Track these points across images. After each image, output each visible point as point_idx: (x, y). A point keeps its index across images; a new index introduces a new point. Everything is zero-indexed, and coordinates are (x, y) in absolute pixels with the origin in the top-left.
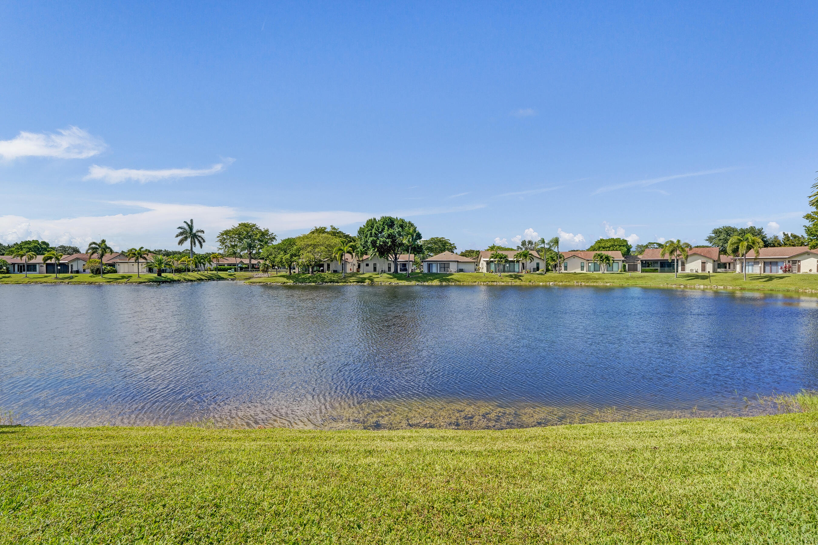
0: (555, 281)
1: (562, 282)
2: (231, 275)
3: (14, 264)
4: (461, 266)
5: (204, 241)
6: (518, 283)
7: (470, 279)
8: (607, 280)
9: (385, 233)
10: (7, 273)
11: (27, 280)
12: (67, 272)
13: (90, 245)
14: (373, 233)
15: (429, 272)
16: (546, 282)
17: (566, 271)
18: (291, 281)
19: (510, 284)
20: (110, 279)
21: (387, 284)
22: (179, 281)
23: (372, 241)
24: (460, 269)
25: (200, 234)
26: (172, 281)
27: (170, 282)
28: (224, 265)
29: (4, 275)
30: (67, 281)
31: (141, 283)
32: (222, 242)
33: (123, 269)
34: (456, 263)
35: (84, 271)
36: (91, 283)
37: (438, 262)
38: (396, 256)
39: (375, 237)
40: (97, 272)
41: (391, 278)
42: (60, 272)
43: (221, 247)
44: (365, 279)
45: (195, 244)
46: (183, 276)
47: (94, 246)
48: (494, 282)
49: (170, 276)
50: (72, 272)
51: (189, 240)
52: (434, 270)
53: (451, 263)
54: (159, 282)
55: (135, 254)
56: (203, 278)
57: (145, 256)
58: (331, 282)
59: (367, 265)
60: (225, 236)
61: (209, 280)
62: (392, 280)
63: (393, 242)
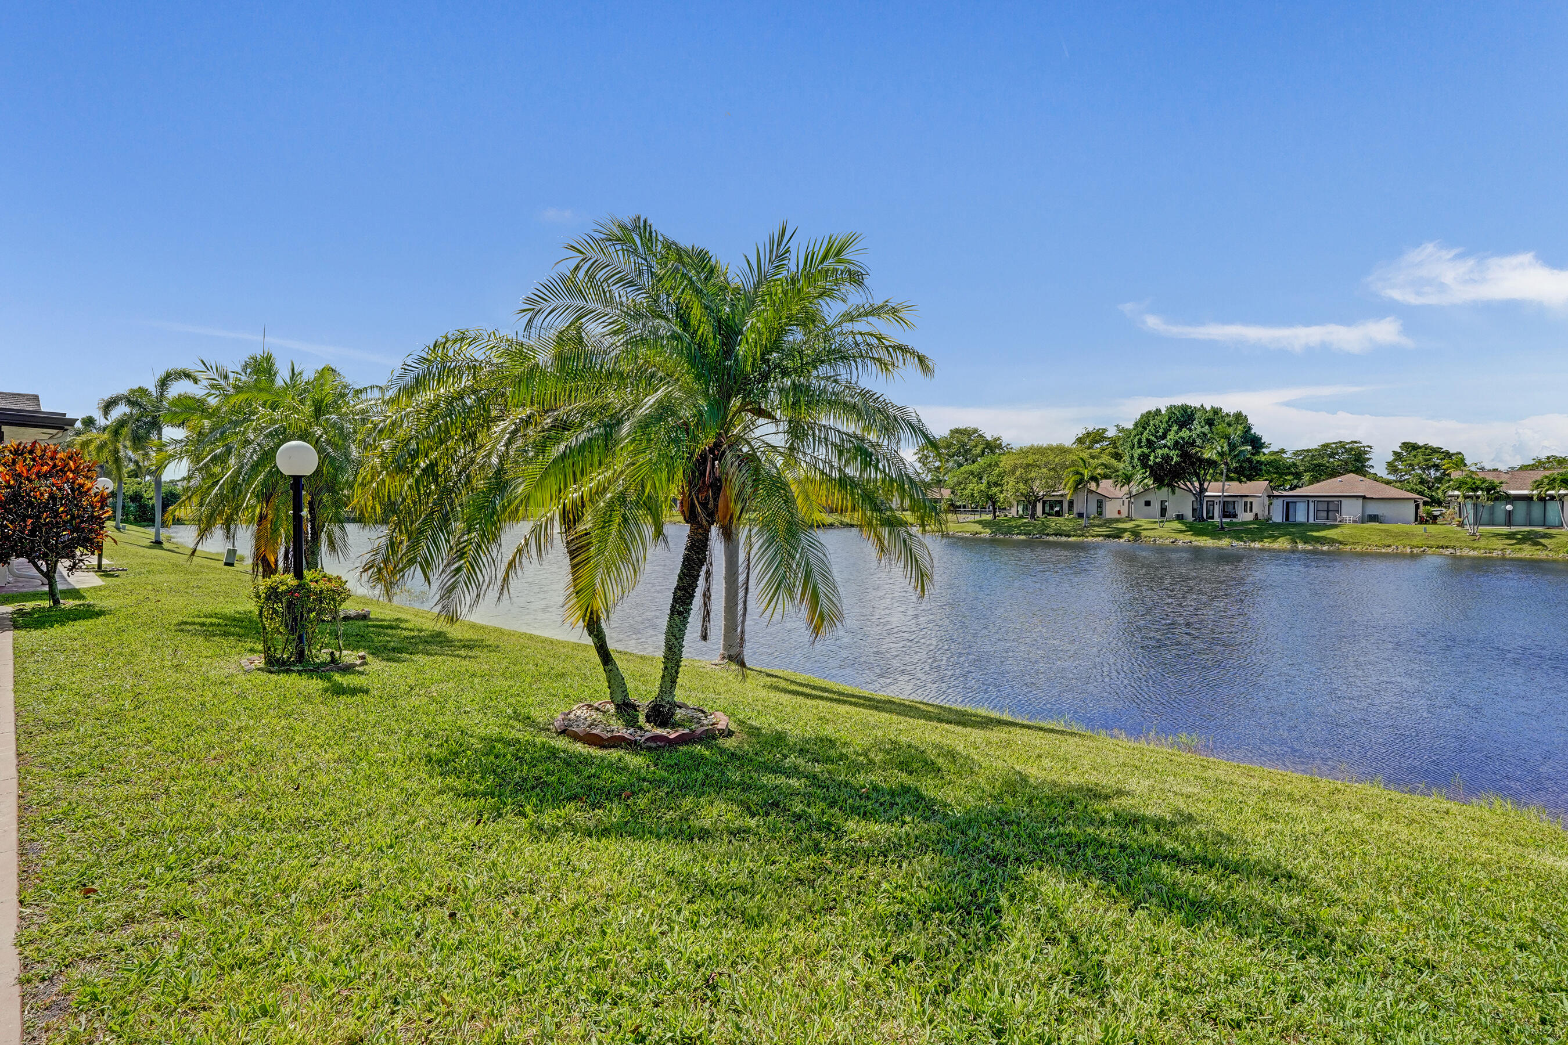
4: (1373, 509)
6: (1527, 552)
7: (1376, 538)
9: (1169, 441)
14: (1144, 440)
15: (1287, 519)
18: (988, 530)
19: (1497, 554)
21: (1167, 542)
23: (1140, 456)
24: (1370, 516)
34: (1360, 500)
37: (1311, 499)
38: (1201, 485)
39: (1150, 447)
41: (1181, 532)
44: (1125, 530)
48: (1447, 547)
52: (1300, 517)
53: (1345, 501)
58: (1056, 535)
59: (1148, 504)
62: (1180, 536)
63: (1185, 455)
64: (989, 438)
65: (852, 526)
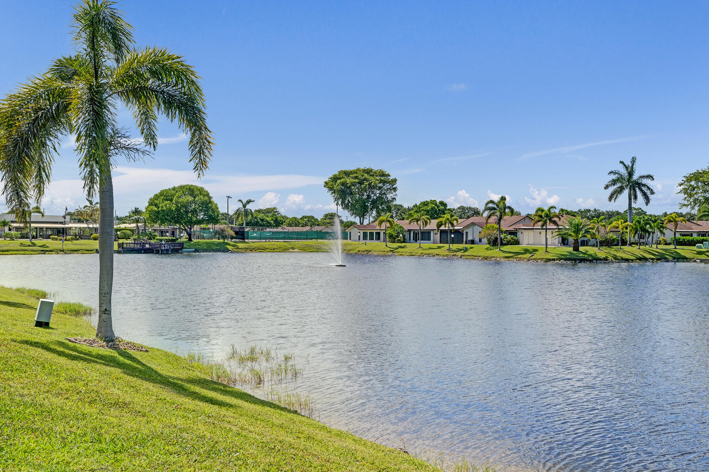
2: (700, 253)
3: (409, 231)
5: (652, 193)
10: (404, 242)
11: (420, 251)
12: (461, 242)
13: (487, 204)
20: (510, 252)
22: (605, 260)
25: (645, 181)
26: (594, 260)
27: (591, 261)
28: (691, 235)
29: (400, 244)
30: (459, 254)
31: (548, 260)
32: (689, 192)
35: (480, 241)
36: (486, 258)
40: (494, 242)
42: (453, 241)
43: (686, 203)
45: (636, 198)
46: (613, 251)
47: (491, 205)
49: (591, 250)
50: (466, 243)
51: (626, 192)
54: (575, 260)
55: (541, 216)
56: (648, 256)
57: (556, 219)
60: (693, 183)
61: (658, 259)
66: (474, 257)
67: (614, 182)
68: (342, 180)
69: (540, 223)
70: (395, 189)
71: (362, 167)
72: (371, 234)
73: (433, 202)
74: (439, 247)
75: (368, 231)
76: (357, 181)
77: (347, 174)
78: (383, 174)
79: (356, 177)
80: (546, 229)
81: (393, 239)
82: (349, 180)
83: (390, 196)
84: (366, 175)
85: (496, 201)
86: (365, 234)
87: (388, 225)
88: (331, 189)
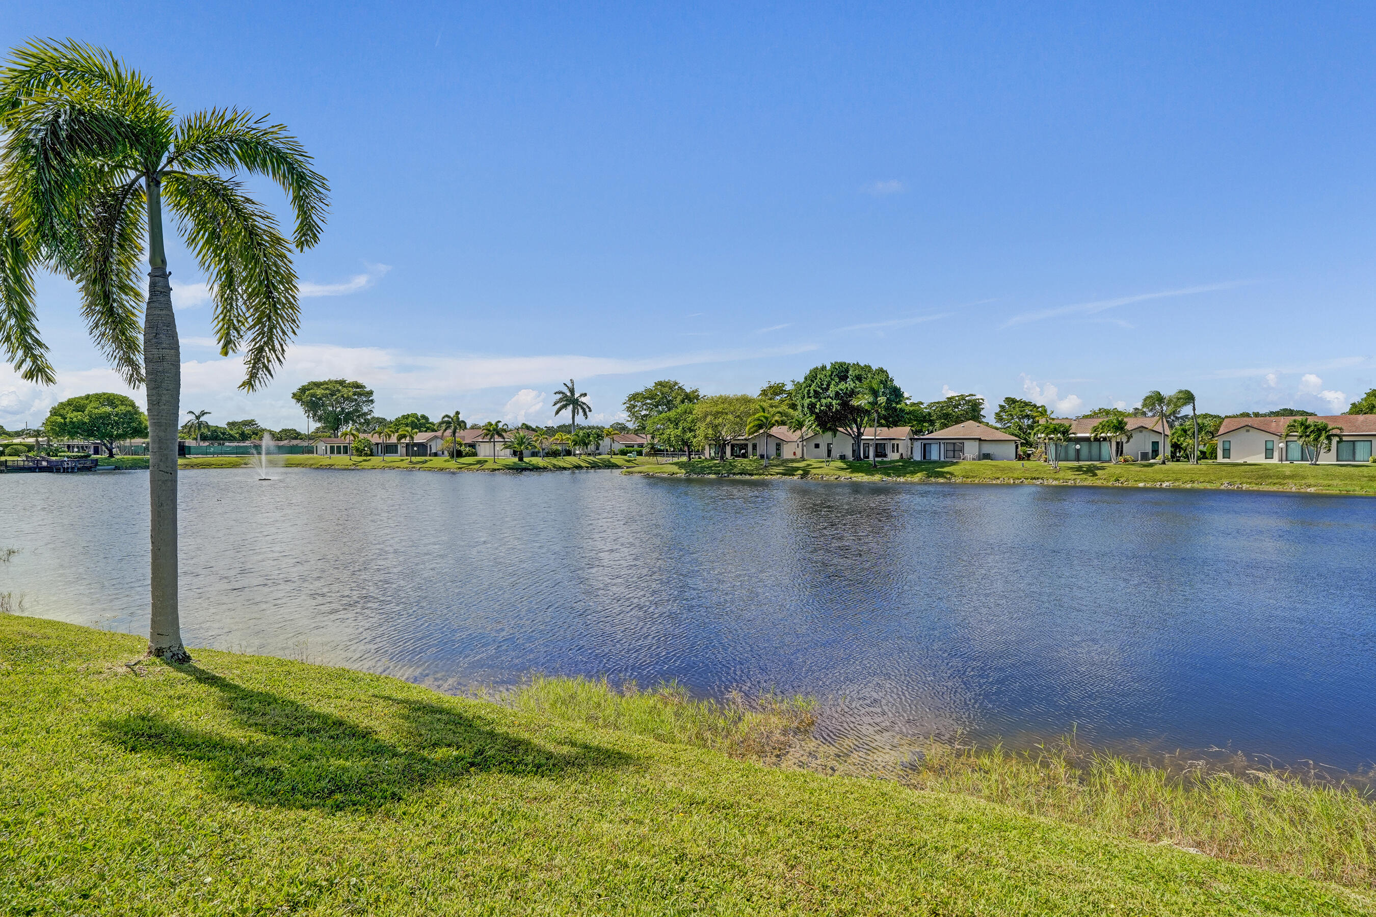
0: (1177, 480)
1: (1193, 482)
2: (629, 461)
3: (377, 444)
4: (987, 449)
5: (590, 411)
6: (1089, 481)
7: (989, 472)
8: (1311, 481)
9: (831, 392)
10: (372, 455)
11: (383, 464)
12: (425, 455)
13: (443, 418)
14: (812, 392)
15: (924, 458)
16: (1154, 481)
17: (1226, 461)
18: (683, 471)
19: (1070, 483)
20: (464, 464)
21: (832, 478)
22: (545, 469)
23: (809, 405)
24: (984, 454)
25: (583, 399)
26: (536, 469)
27: (531, 470)
28: (633, 447)
29: (365, 458)
30: (418, 466)
31: (494, 470)
32: (631, 409)
33: (484, 450)
34: (977, 443)
35: (443, 453)
36: (442, 469)
37: (942, 442)
38: (859, 430)
39: (816, 398)
40: (454, 455)
41: (843, 469)
42: (416, 454)
43: (630, 419)
44: (798, 469)
45: (578, 413)
46: (560, 462)
47: (446, 419)
48: (1038, 478)
49: (535, 461)
50: (430, 456)
51: (570, 407)
52: (934, 456)
53: (967, 443)
54: (518, 469)
55: (489, 430)
56: (583, 464)
57: (503, 433)
58: (741, 474)
59: (817, 446)
60: (632, 402)
61: (592, 467)
62: (842, 473)
63: (845, 404)
64: (688, 391)
65: (565, 469)
66: (430, 470)
67: (561, 400)
68: (311, 391)
69: (489, 437)
70: (372, 401)
71: (334, 378)
72: (339, 447)
73: (415, 416)
74: (402, 460)
75: (336, 445)
76: (328, 392)
77: (317, 385)
78: (357, 386)
79: (327, 389)
80: (494, 442)
81: (360, 452)
82: (319, 392)
83: (365, 409)
84: (338, 386)
85: (452, 416)
86: (332, 448)
87: (352, 438)
88: (298, 400)
